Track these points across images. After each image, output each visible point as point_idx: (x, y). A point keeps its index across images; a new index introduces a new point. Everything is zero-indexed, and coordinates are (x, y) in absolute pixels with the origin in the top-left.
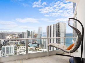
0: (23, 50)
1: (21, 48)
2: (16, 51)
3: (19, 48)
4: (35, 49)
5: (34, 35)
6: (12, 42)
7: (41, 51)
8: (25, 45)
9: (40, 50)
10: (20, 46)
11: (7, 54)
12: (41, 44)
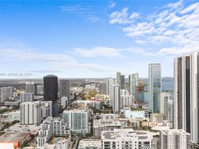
0: (108, 125)
1: (104, 120)
2: (92, 125)
3: (98, 118)
4: (141, 126)
5: (137, 84)
6: (83, 101)
7: (158, 133)
8: (112, 112)
9: (155, 131)
10: (100, 112)
11: (73, 130)
12: (158, 112)
